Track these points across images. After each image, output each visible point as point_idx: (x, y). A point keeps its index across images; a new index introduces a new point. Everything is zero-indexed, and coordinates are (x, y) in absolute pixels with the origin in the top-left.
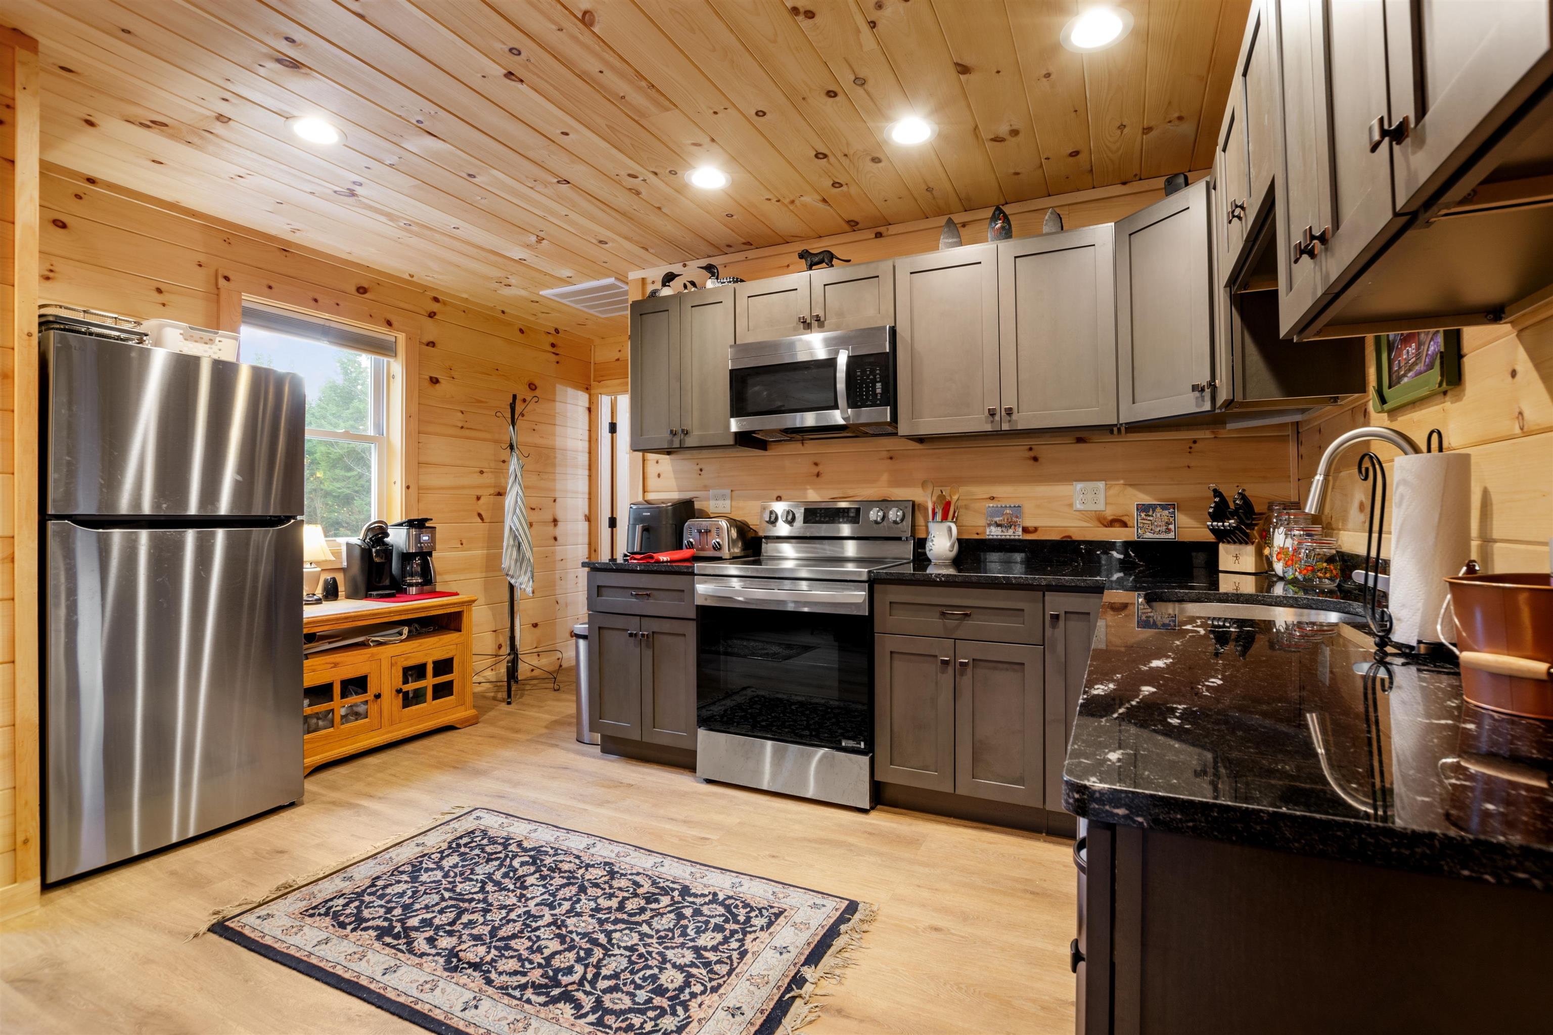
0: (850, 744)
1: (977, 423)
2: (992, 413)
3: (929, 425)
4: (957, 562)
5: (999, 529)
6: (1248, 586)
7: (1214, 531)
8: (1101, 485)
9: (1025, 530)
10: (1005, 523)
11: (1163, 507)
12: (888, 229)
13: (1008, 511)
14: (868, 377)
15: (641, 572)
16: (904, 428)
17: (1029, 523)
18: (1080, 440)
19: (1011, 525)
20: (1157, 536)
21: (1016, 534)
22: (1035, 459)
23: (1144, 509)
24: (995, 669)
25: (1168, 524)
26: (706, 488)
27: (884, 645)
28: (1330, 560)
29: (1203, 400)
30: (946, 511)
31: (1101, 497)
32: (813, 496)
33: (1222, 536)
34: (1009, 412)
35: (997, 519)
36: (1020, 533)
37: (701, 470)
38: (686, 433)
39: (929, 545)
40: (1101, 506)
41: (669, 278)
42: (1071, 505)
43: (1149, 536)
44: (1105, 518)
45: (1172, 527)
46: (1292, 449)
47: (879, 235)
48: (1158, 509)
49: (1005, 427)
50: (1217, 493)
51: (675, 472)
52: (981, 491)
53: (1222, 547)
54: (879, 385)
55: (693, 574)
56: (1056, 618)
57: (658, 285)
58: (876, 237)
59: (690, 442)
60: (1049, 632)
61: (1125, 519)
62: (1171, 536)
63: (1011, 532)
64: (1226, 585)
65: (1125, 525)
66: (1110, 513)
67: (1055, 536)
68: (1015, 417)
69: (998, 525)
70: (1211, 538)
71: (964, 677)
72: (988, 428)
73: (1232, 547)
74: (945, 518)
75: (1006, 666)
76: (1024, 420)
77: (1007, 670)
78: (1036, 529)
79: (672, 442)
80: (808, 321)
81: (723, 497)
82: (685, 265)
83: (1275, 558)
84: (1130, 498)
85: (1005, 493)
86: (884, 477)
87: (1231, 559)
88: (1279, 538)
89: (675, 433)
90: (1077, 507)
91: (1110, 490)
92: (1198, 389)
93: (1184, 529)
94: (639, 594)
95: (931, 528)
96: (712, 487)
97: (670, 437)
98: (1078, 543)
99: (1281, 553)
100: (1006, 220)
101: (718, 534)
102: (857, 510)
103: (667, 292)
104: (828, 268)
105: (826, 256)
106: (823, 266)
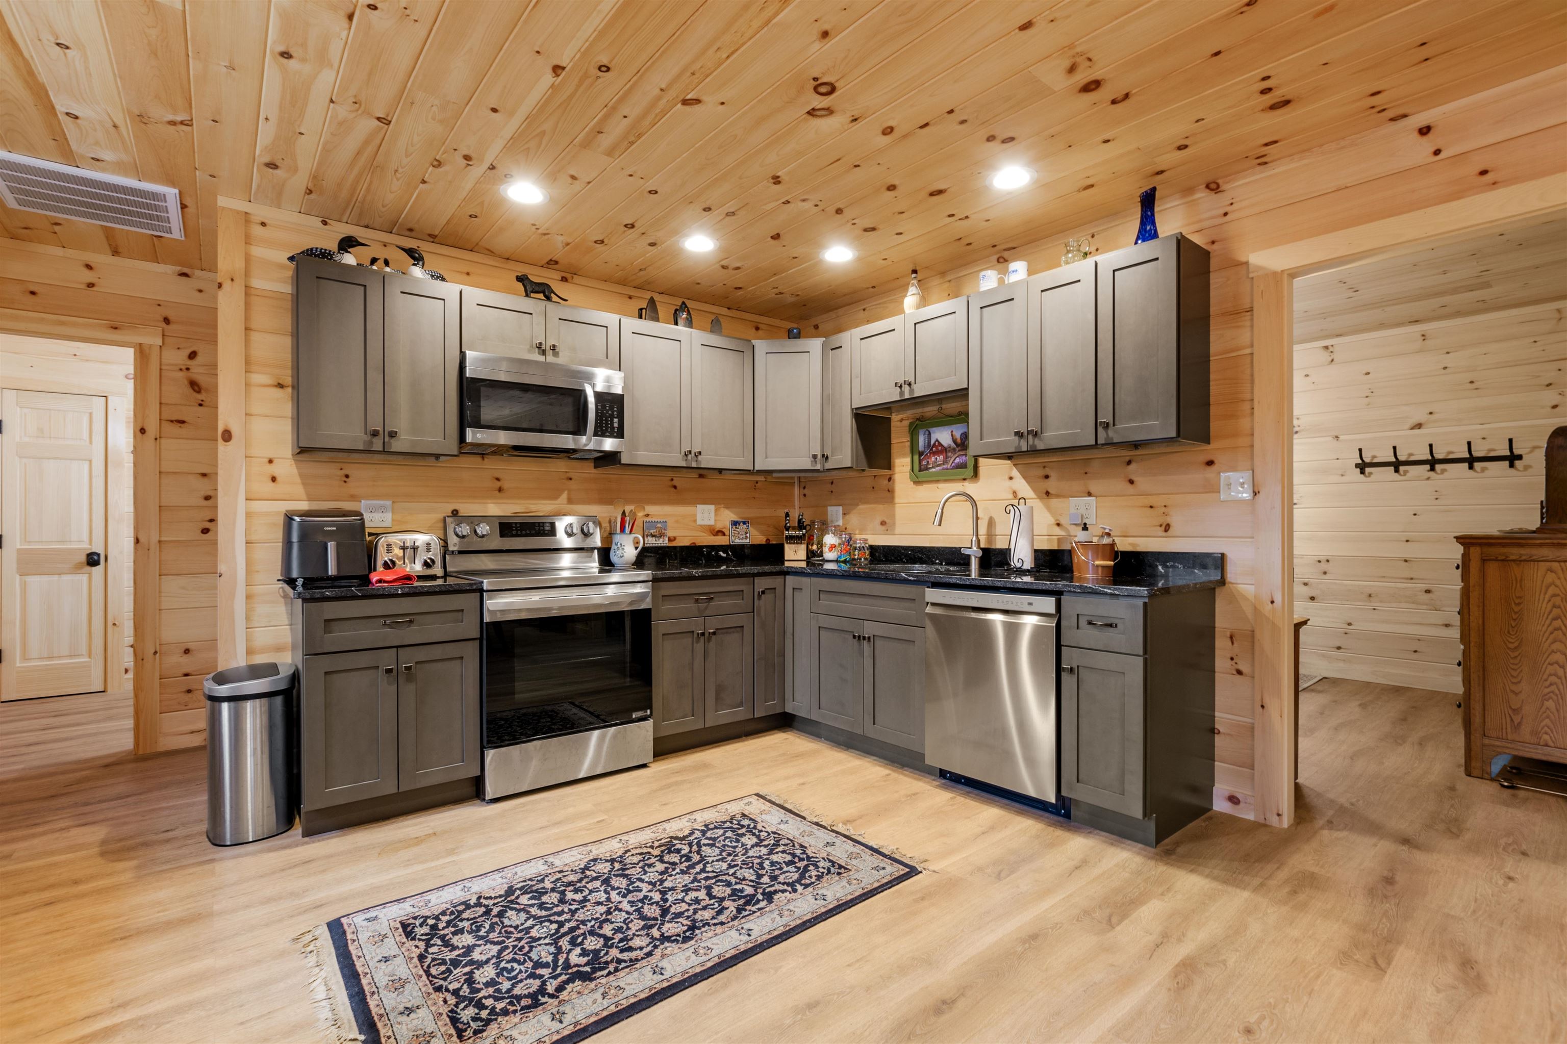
0: (639, 714)
1: (675, 458)
2: (687, 453)
3: (642, 456)
5: (654, 539)
7: (781, 537)
8: (712, 507)
9: (670, 539)
10: (657, 534)
11: (744, 523)
12: (573, 277)
13: (659, 525)
14: (607, 412)
15: (403, 595)
17: (670, 533)
18: (701, 476)
19: (661, 535)
20: (741, 541)
21: (663, 542)
22: (675, 487)
23: (735, 523)
24: (727, 633)
25: (746, 533)
26: (355, 498)
27: (658, 630)
28: (865, 548)
29: (816, 462)
30: (626, 524)
31: (712, 515)
32: (497, 509)
33: (788, 538)
34: (698, 453)
35: (652, 531)
36: (667, 541)
37: (347, 476)
38: (393, 435)
39: (617, 553)
40: (712, 522)
41: (347, 244)
42: (695, 521)
43: (737, 541)
44: (714, 530)
45: (748, 535)
46: (796, 490)
48: (741, 524)
49: (694, 465)
50: (787, 515)
51: (301, 476)
52: (644, 509)
53: (787, 546)
54: (616, 420)
55: (481, 591)
56: (763, 592)
57: (333, 246)
58: (562, 280)
59: (396, 445)
60: (756, 603)
61: (724, 530)
62: (748, 541)
63: (661, 540)
65: (724, 534)
66: (719, 526)
67: (686, 543)
68: (700, 457)
69: (653, 536)
70: (781, 541)
71: (711, 643)
72: (684, 464)
73: (793, 546)
74: (628, 533)
75: (733, 630)
76: (706, 461)
77: (733, 632)
78: (675, 539)
79: (371, 443)
80: (543, 347)
81: (383, 509)
82: (325, 223)
83: (826, 549)
84: (727, 517)
85: (657, 511)
86: (565, 496)
87: (792, 553)
88: (830, 539)
89: (375, 434)
90: (699, 522)
91: (716, 510)
92: (815, 457)
93: (754, 536)
94: (394, 621)
95: (618, 538)
96: (367, 498)
97: (367, 438)
98: (702, 547)
99: (832, 547)
100: (689, 313)
101: (428, 550)
102: (552, 526)
103: (349, 259)
104: (549, 301)
105: (545, 289)
106: (542, 296)
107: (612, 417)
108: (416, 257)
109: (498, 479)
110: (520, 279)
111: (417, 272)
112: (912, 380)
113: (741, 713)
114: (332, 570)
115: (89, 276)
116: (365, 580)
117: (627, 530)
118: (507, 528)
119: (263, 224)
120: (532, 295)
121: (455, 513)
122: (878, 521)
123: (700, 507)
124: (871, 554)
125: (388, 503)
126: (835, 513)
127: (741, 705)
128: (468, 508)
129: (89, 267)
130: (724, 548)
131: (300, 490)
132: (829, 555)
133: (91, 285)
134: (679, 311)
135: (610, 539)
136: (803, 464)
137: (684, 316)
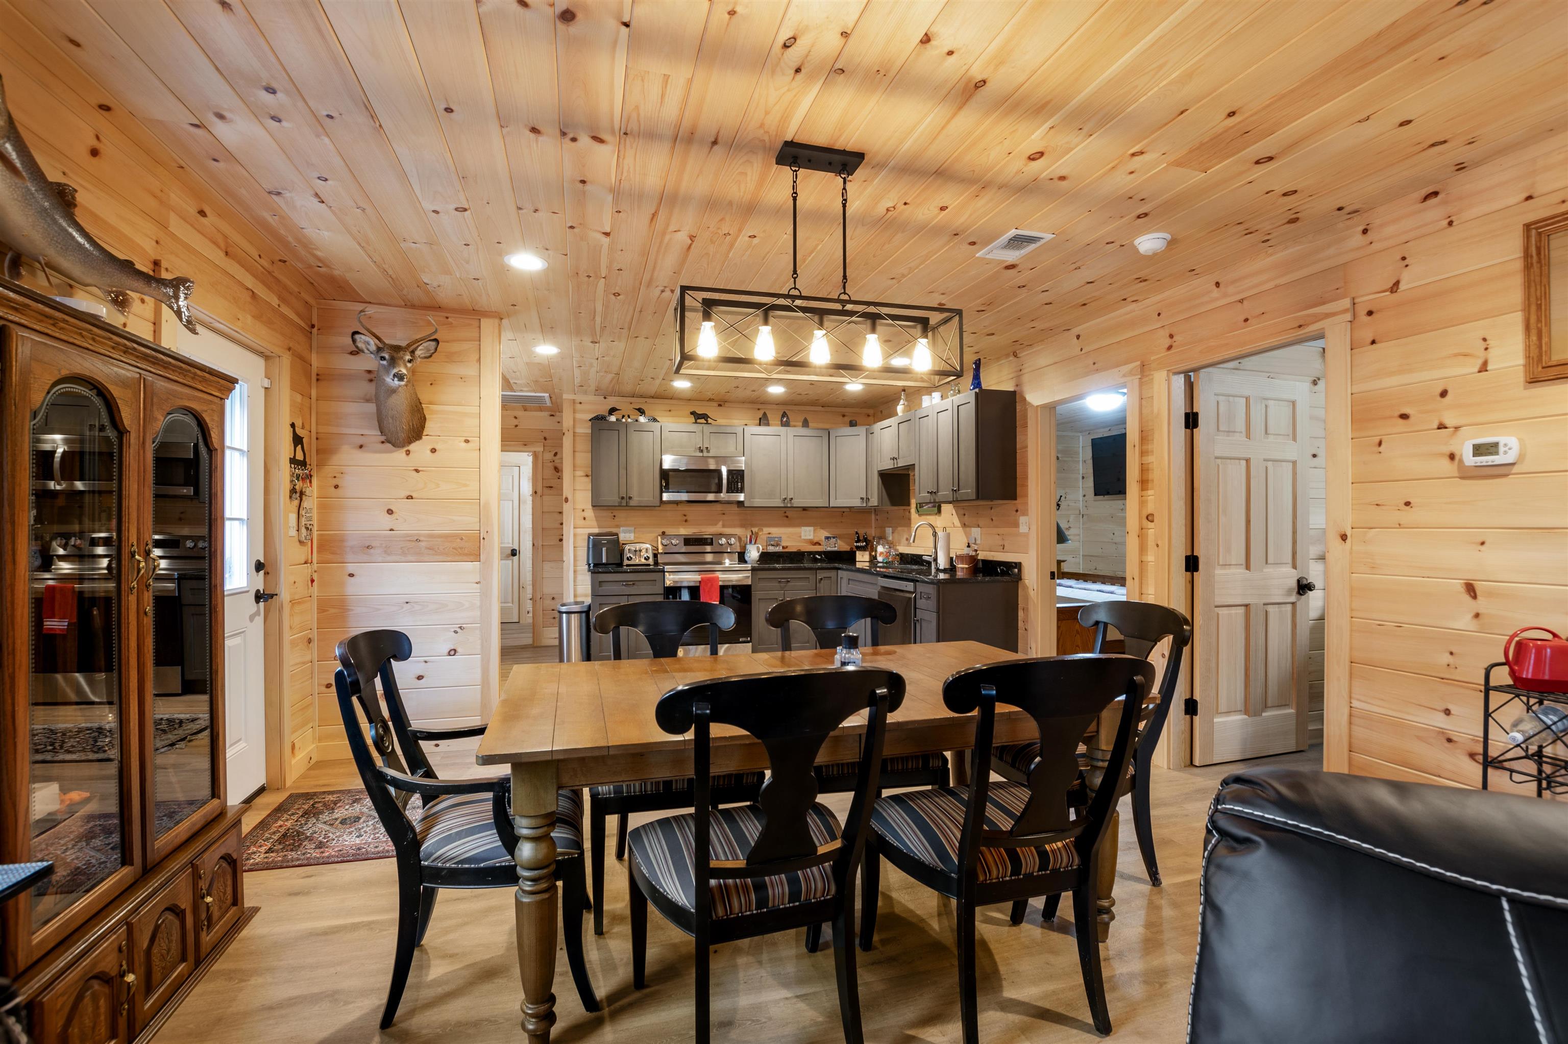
0: (744, 639)
1: (778, 502)
2: (785, 499)
3: (757, 502)
4: (761, 562)
5: (773, 547)
6: (866, 565)
7: (854, 547)
8: (812, 528)
9: (783, 548)
10: (775, 544)
11: (834, 538)
13: (776, 539)
14: (734, 480)
15: (634, 572)
16: (746, 503)
17: (784, 544)
18: (804, 510)
19: (778, 545)
20: (831, 549)
21: (779, 549)
22: (787, 517)
23: (827, 538)
25: (835, 544)
26: (618, 526)
27: (756, 595)
28: (898, 555)
29: (863, 502)
30: (754, 539)
31: (812, 533)
32: (685, 531)
33: (858, 548)
34: (791, 499)
35: (772, 543)
36: (781, 549)
37: (615, 516)
38: (630, 498)
39: (747, 555)
40: (811, 537)
41: (612, 411)
42: (800, 537)
43: (829, 549)
44: (812, 542)
47: (720, 405)
48: (831, 539)
49: (789, 505)
50: (857, 533)
51: (596, 517)
52: (766, 530)
53: (857, 552)
54: (739, 484)
55: (664, 572)
56: (821, 579)
57: (606, 412)
58: (716, 410)
59: (632, 503)
60: (818, 585)
61: (819, 542)
62: (836, 549)
64: (859, 565)
65: (820, 544)
66: (816, 540)
67: (795, 550)
68: (793, 501)
69: (772, 545)
70: (853, 549)
72: (782, 505)
73: (861, 552)
74: (755, 543)
76: (797, 502)
78: (787, 547)
79: (621, 502)
80: (702, 448)
81: (630, 532)
82: (605, 398)
83: (878, 555)
84: (822, 534)
85: (776, 531)
86: (721, 523)
87: (861, 557)
88: (880, 549)
89: (623, 498)
90: (803, 537)
91: (814, 530)
92: (862, 499)
93: (841, 546)
94: (627, 584)
95: (749, 547)
96: (622, 526)
97: (619, 500)
98: (805, 552)
99: (881, 553)
100: (788, 418)
101: (647, 552)
102: (712, 539)
103: (613, 419)
104: (707, 423)
105: (705, 417)
106: (703, 421)
107: (737, 482)
108: (641, 412)
109: (685, 515)
110: (692, 413)
111: (642, 419)
112: (897, 456)
114: (604, 561)
115: (515, 422)
116: (620, 564)
117: (753, 542)
118: (688, 541)
119: (580, 403)
120: (699, 421)
121: (664, 533)
122: (905, 539)
123: (804, 528)
124: (901, 559)
125: (633, 528)
126: (889, 530)
128: (670, 531)
129: (516, 418)
130: (819, 553)
131: (595, 523)
132: (880, 559)
133: (516, 426)
134: (783, 416)
135: (745, 547)
136: (857, 503)
137: (785, 419)
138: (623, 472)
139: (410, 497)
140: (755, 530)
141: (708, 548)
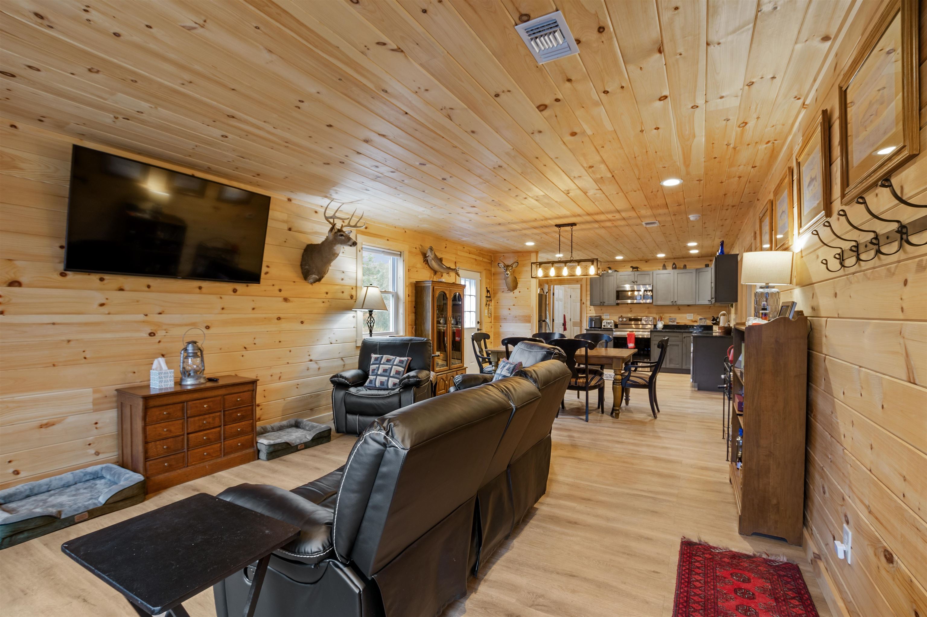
1: (669, 303)
2: (672, 302)
3: (659, 303)
4: (663, 329)
7: (712, 323)
8: (692, 314)
9: (677, 323)
16: (654, 304)
17: (678, 321)
19: (674, 322)
21: (674, 324)
22: (679, 309)
23: (701, 319)
24: (674, 346)
26: (603, 313)
27: (653, 343)
29: (710, 302)
30: (661, 319)
31: (692, 317)
32: (630, 315)
33: (714, 324)
34: (676, 301)
37: (602, 309)
38: (604, 302)
39: (657, 326)
40: (692, 319)
43: (701, 324)
47: (646, 262)
49: (675, 304)
50: (713, 317)
51: (594, 309)
52: (668, 315)
55: (613, 331)
56: (685, 337)
59: (605, 304)
60: (684, 339)
62: (705, 324)
65: (697, 322)
66: (694, 320)
67: (683, 324)
69: (671, 322)
70: (712, 324)
72: (671, 304)
74: (661, 321)
76: (679, 303)
77: (676, 346)
78: (679, 323)
79: (601, 304)
80: (634, 281)
81: (608, 315)
84: (698, 317)
85: (673, 316)
86: (647, 312)
89: (601, 302)
90: (687, 318)
93: (708, 322)
95: (658, 322)
96: (605, 313)
98: (688, 325)
101: (612, 323)
102: (641, 319)
104: (638, 271)
105: (637, 268)
106: (636, 270)
108: (610, 268)
109: (631, 309)
110: (631, 267)
111: (610, 271)
113: (678, 366)
114: (593, 326)
116: (601, 328)
118: (631, 319)
120: (633, 270)
121: (621, 316)
123: (688, 315)
127: (678, 364)
128: (624, 315)
131: (594, 312)
134: (673, 265)
135: (656, 323)
136: (707, 303)
137: (674, 266)
138: (601, 292)
139: (514, 305)
140: (661, 315)
141: (640, 323)
